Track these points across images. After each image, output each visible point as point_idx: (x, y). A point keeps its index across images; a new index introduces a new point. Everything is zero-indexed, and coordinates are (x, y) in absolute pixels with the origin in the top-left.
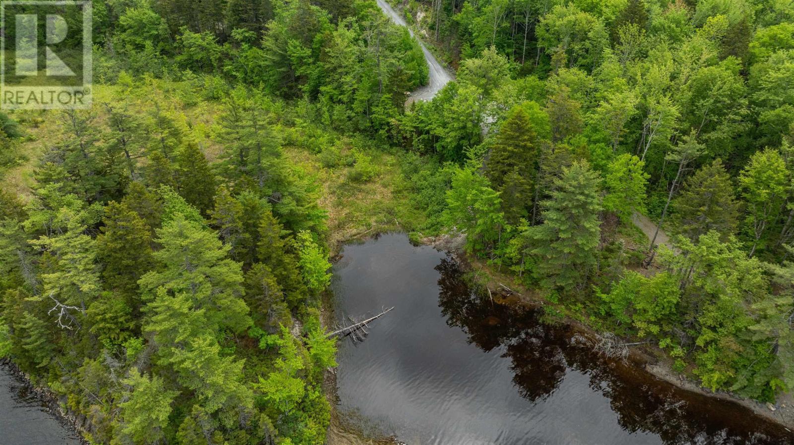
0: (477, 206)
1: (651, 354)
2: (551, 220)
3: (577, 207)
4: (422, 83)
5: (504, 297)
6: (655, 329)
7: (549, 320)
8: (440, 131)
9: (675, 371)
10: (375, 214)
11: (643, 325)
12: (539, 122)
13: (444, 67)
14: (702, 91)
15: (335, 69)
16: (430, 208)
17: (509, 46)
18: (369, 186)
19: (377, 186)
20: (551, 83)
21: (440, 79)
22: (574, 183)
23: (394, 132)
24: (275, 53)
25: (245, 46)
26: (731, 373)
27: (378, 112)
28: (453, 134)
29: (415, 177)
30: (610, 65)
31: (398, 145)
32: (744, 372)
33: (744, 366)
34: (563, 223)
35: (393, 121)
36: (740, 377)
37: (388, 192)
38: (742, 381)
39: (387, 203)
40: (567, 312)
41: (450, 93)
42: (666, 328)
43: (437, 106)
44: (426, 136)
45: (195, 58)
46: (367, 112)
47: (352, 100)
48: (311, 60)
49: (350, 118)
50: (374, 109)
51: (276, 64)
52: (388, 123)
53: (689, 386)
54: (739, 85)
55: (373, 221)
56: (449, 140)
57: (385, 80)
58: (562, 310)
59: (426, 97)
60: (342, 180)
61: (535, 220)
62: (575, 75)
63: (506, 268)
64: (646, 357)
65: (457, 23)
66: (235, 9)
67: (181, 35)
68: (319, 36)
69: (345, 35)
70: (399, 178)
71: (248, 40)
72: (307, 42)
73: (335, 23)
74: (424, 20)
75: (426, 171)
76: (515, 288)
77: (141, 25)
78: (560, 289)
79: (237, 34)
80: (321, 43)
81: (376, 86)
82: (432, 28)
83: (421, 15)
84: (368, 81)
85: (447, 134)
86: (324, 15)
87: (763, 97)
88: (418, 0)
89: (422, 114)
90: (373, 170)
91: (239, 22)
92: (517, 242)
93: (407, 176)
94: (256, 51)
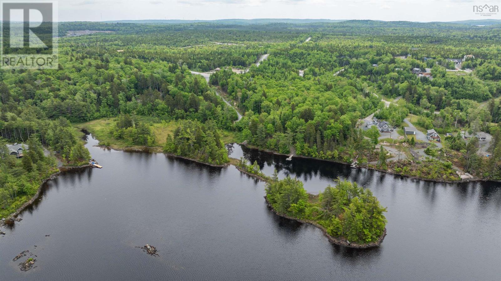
0: (247, 134)
1: (274, 152)
4: (237, 119)
8: (241, 125)
9: (277, 153)
11: (272, 147)
12: (257, 121)
13: (242, 115)
14: (284, 115)
15: (217, 116)
16: (240, 139)
17: (256, 110)
18: (228, 137)
19: (230, 137)
20: (261, 115)
21: (240, 117)
22: (261, 127)
23: (232, 128)
24: (202, 114)
25: (193, 113)
27: (228, 124)
29: (237, 135)
30: (272, 112)
31: (233, 131)
35: (231, 126)
36: (283, 150)
37: (232, 138)
41: (243, 119)
43: (240, 122)
44: (238, 128)
45: (179, 116)
46: (226, 124)
47: (222, 123)
48: (211, 115)
49: (221, 126)
51: (203, 116)
53: (279, 154)
54: (290, 113)
57: (229, 118)
58: (262, 149)
59: (238, 121)
60: (223, 136)
61: (256, 134)
62: (266, 114)
63: (253, 145)
65: (244, 105)
66: (190, 104)
67: (175, 111)
68: (213, 109)
69: (219, 109)
70: (234, 136)
71: (193, 111)
72: (210, 111)
73: (216, 106)
74: (236, 105)
75: (239, 134)
76: (255, 147)
77: (163, 109)
78: (261, 146)
79: (191, 110)
80: (213, 111)
81: (227, 119)
82: (238, 106)
83: (235, 104)
84: (225, 118)
85: (243, 126)
86: (213, 105)
87: (293, 115)
88: (234, 100)
89: (237, 124)
90: (228, 134)
91: (191, 107)
92: (254, 139)
93: (235, 135)
94: (196, 113)
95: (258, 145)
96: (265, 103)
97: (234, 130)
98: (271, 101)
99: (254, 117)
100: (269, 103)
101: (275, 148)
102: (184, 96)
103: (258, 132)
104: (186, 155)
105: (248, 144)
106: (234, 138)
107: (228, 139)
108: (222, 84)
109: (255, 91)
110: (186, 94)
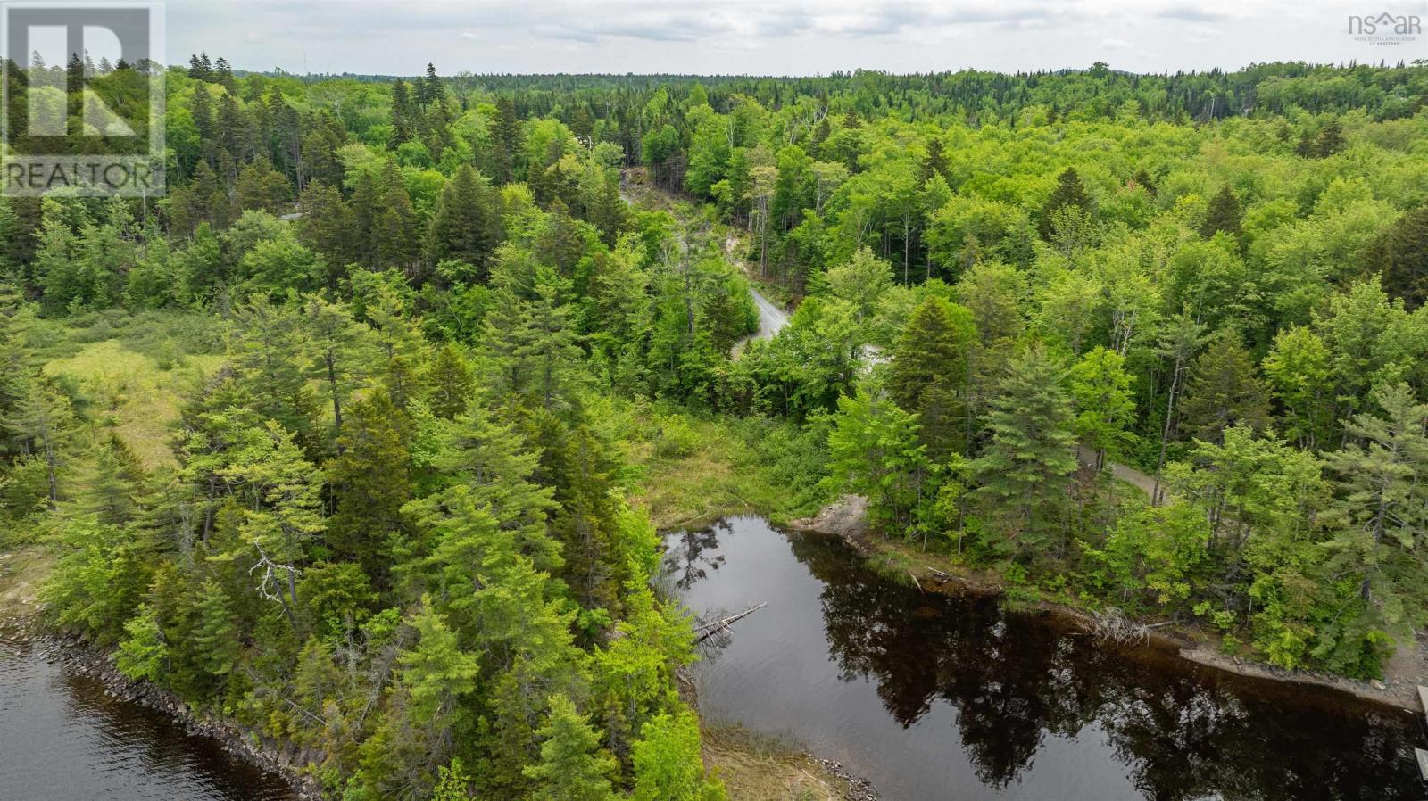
0: (881, 442)
1: (1183, 637)
2: (1002, 434)
3: (1039, 411)
4: (751, 329)
5: (939, 584)
6: (1183, 589)
7: (1017, 606)
8: (800, 372)
9: (1226, 652)
10: (708, 493)
11: (1165, 586)
13: (781, 309)
14: (1188, 273)
15: (615, 305)
16: (797, 479)
18: (689, 462)
19: (703, 459)
22: (1031, 376)
23: (718, 389)
24: (515, 291)
25: (460, 286)
26: (1309, 631)
27: (690, 358)
28: (821, 371)
29: (763, 445)
30: (1047, 258)
31: (730, 408)
32: (1327, 628)
33: (1326, 620)
34: (1020, 439)
35: (717, 371)
36: (1322, 636)
37: (722, 467)
38: (1327, 642)
39: (725, 478)
40: (1043, 595)
41: (808, 316)
42: (1201, 585)
43: (780, 348)
44: (774, 387)
46: (672, 363)
47: (645, 349)
48: (574, 296)
49: (642, 377)
50: (683, 356)
52: (708, 377)
53: (1250, 671)
54: (1239, 264)
55: (706, 501)
56: (815, 381)
57: (698, 313)
58: (1033, 592)
60: (645, 455)
63: (937, 541)
64: (1176, 641)
65: (797, 242)
66: (443, 233)
67: (347, 277)
68: (584, 261)
69: (627, 257)
70: (737, 447)
71: (463, 277)
72: (567, 269)
73: (610, 241)
74: (739, 250)
75: (781, 432)
76: (953, 571)
77: (281, 265)
78: (1025, 559)
79: (445, 268)
80: (589, 270)
81: (684, 324)
82: (753, 258)
83: (732, 244)
84: (671, 316)
85: (811, 374)
86: (591, 232)
87: (1274, 277)
88: (726, 222)
89: (764, 358)
90: (695, 438)
91: (449, 251)
92: (951, 488)
93: (750, 444)
94: (478, 290)
95: (989, 557)
96: (959, 211)
97: (740, 405)
98: (1008, 198)
99: (905, 301)
100: (996, 208)
101: (1199, 596)
102: (415, 195)
103: (997, 422)
104: (207, 687)
105: (878, 532)
106: (737, 467)
107: (694, 481)
108: (653, 146)
109: (862, 159)
110: (429, 180)
